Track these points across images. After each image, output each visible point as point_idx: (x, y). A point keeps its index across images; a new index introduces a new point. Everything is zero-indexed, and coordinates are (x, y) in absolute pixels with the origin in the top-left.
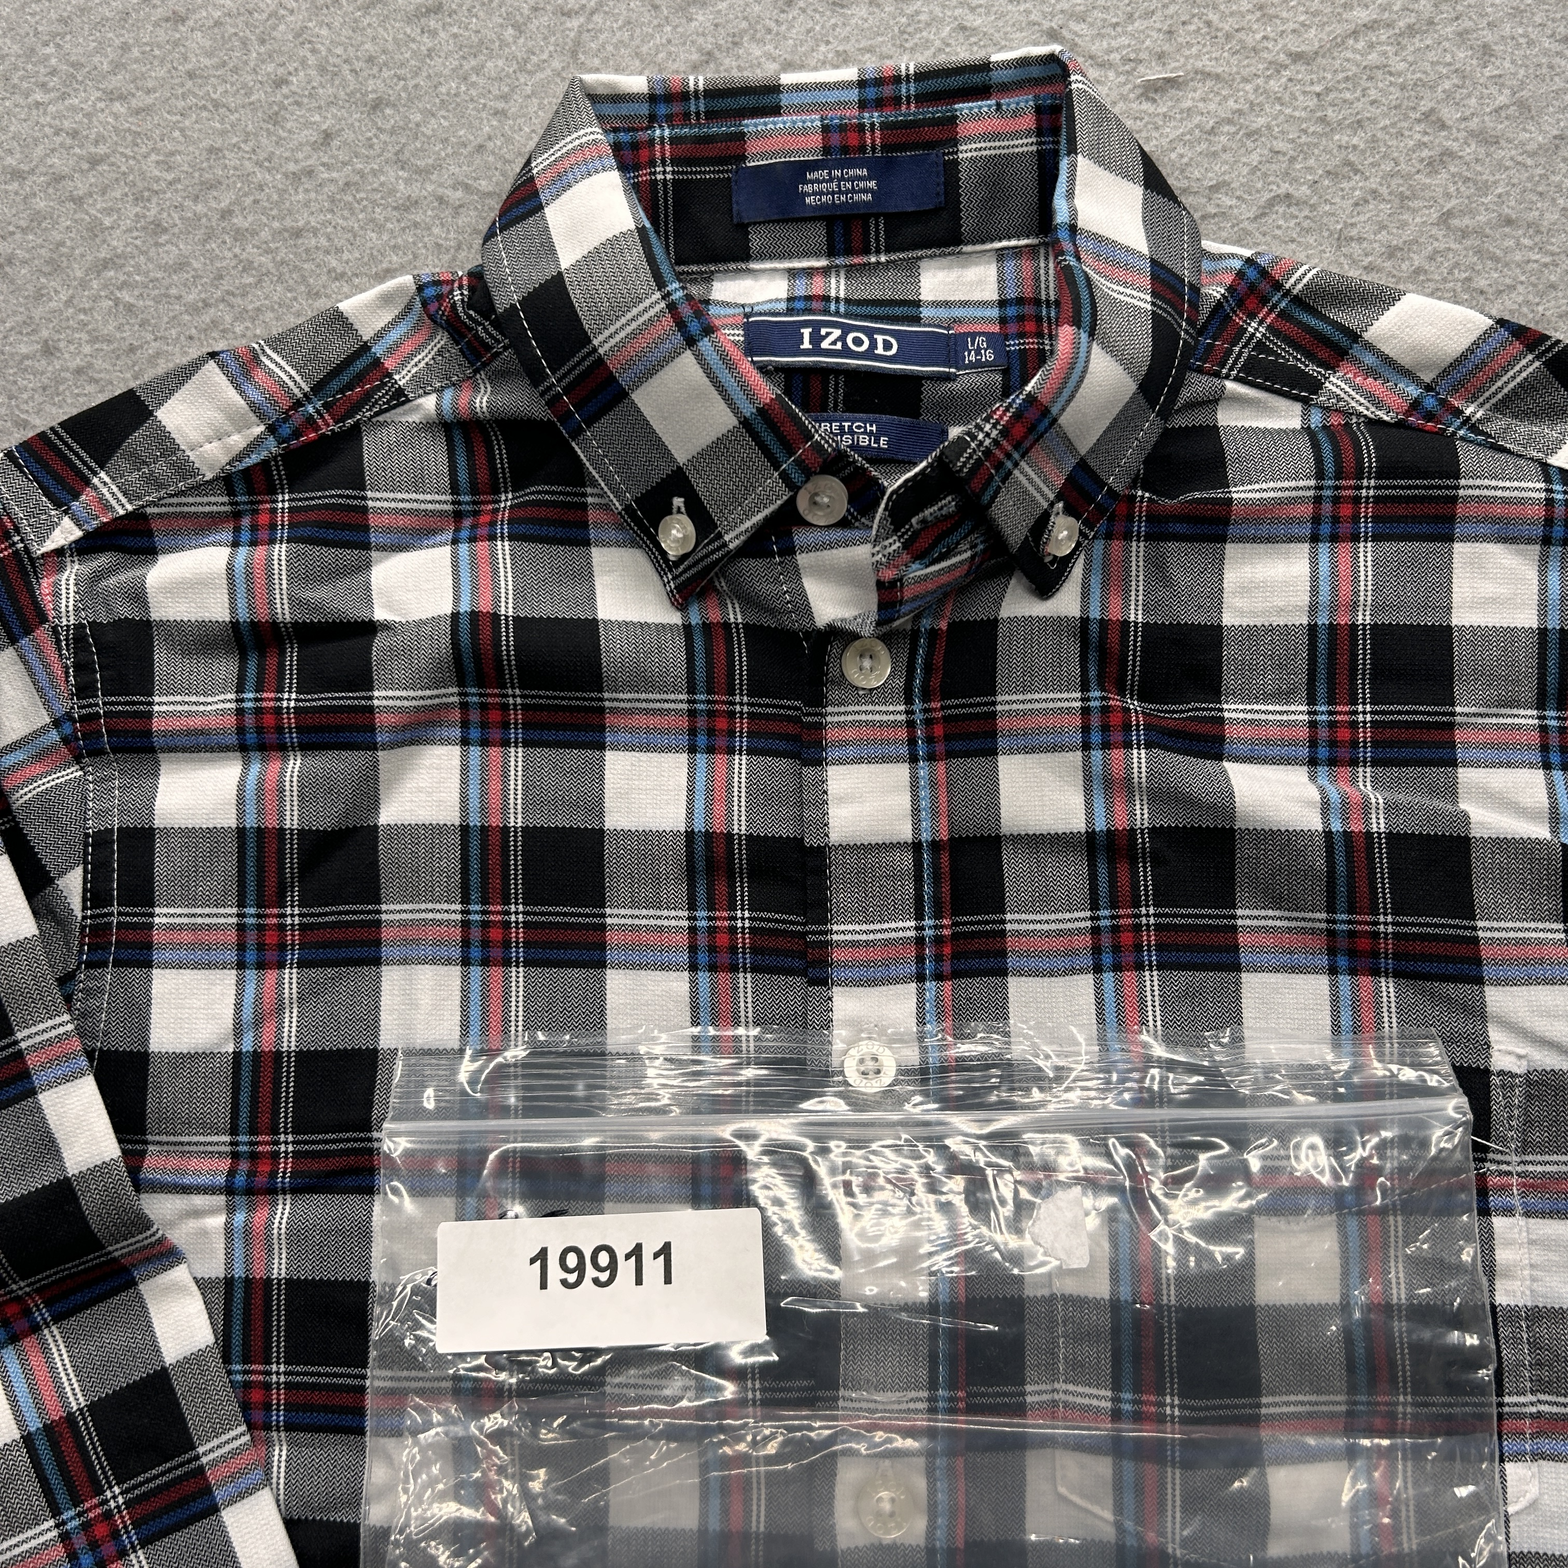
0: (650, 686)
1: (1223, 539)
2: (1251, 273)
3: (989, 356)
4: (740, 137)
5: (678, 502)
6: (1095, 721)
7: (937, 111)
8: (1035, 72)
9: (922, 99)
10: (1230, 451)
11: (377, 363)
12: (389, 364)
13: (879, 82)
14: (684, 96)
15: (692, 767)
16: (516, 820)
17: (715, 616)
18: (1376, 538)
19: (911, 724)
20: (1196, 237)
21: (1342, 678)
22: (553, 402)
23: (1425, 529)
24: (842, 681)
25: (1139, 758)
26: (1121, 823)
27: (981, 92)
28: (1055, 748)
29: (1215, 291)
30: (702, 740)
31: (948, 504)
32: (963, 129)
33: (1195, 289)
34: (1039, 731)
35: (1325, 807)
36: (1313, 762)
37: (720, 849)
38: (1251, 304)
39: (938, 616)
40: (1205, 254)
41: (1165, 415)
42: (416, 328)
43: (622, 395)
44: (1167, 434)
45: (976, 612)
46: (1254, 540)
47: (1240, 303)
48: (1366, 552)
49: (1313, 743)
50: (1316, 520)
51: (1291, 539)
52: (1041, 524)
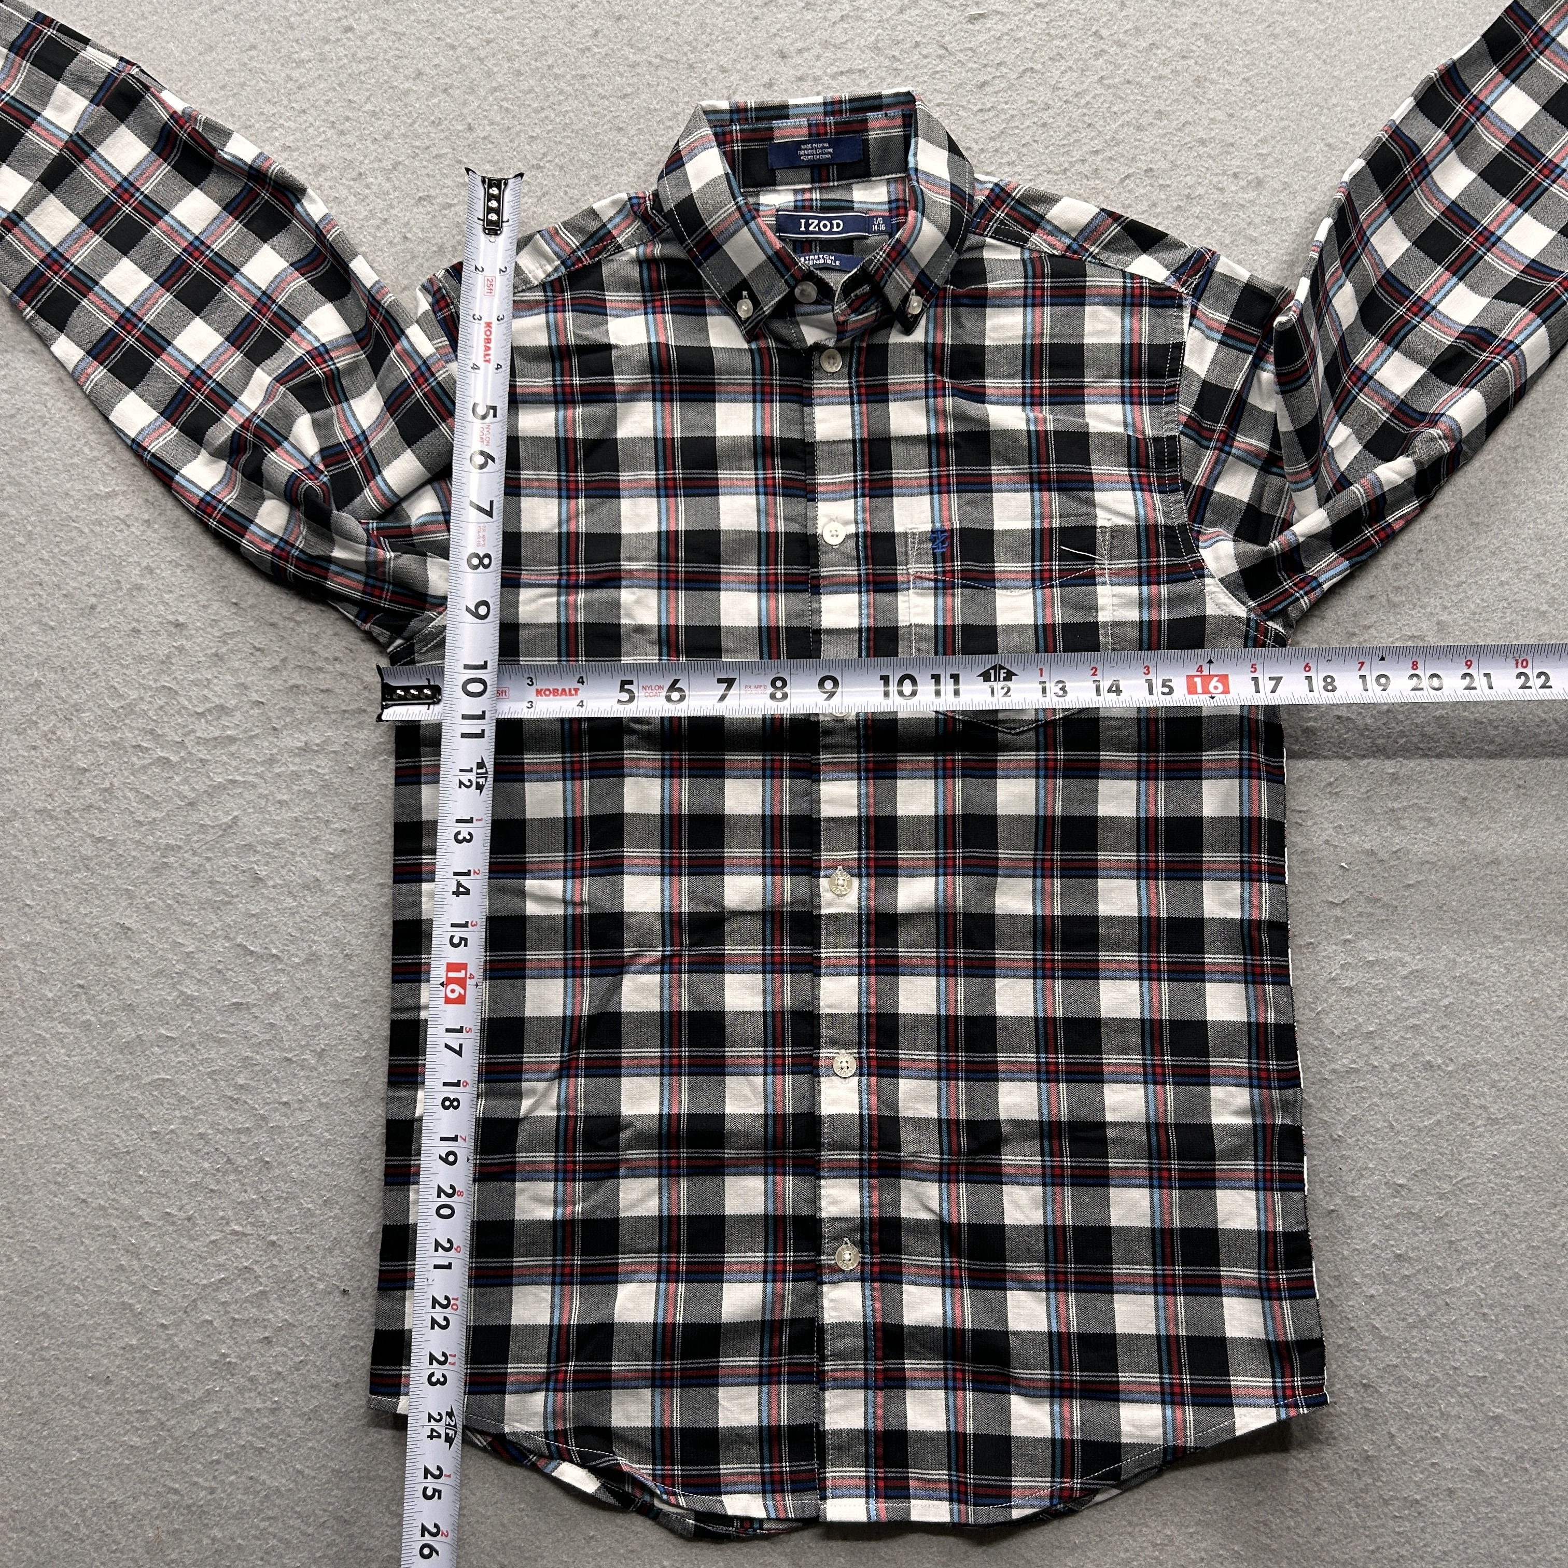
0: (736, 372)
1: (985, 306)
2: (997, 190)
3: (883, 228)
4: (771, 129)
5: (745, 293)
6: (931, 386)
7: (859, 116)
8: (902, 99)
9: (852, 111)
10: (988, 268)
11: (609, 232)
12: (615, 233)
13: (833, 103)
14: (746, 110)
15: (755, 409)
16: (678, 434)
17: (762, 344)
18: (1052, 305)
19: (851, 389)
20: (972, 173)
21: (1037, 368)
22: (690, 251)
23: (1073, 300)
24: (820, 368)
25: (950, 402)
26: (942, 430)
27: (878, 108)
28: (914, 399)
29: (980, 198)
30: (759, 397)
31: (866, 288)
32: (870, 125)
33: (971, 197)
34: (907, 391)
35: (1028, 420)
36: (1024, 404)
37: (768, 443)
38: (998, 203)
39: (862, 341)
40: (977, 180)
41: (959, 252)
42: (627, 216)
43: (719, 247)
44: (959, 262)
45: (878, 340)
46: (999, 306)
47: (993, 204)
48: (1048, 310)
49: (1024, 396)
50: (1025, 297)
51: (1014, 306)
52: (906, 299)
